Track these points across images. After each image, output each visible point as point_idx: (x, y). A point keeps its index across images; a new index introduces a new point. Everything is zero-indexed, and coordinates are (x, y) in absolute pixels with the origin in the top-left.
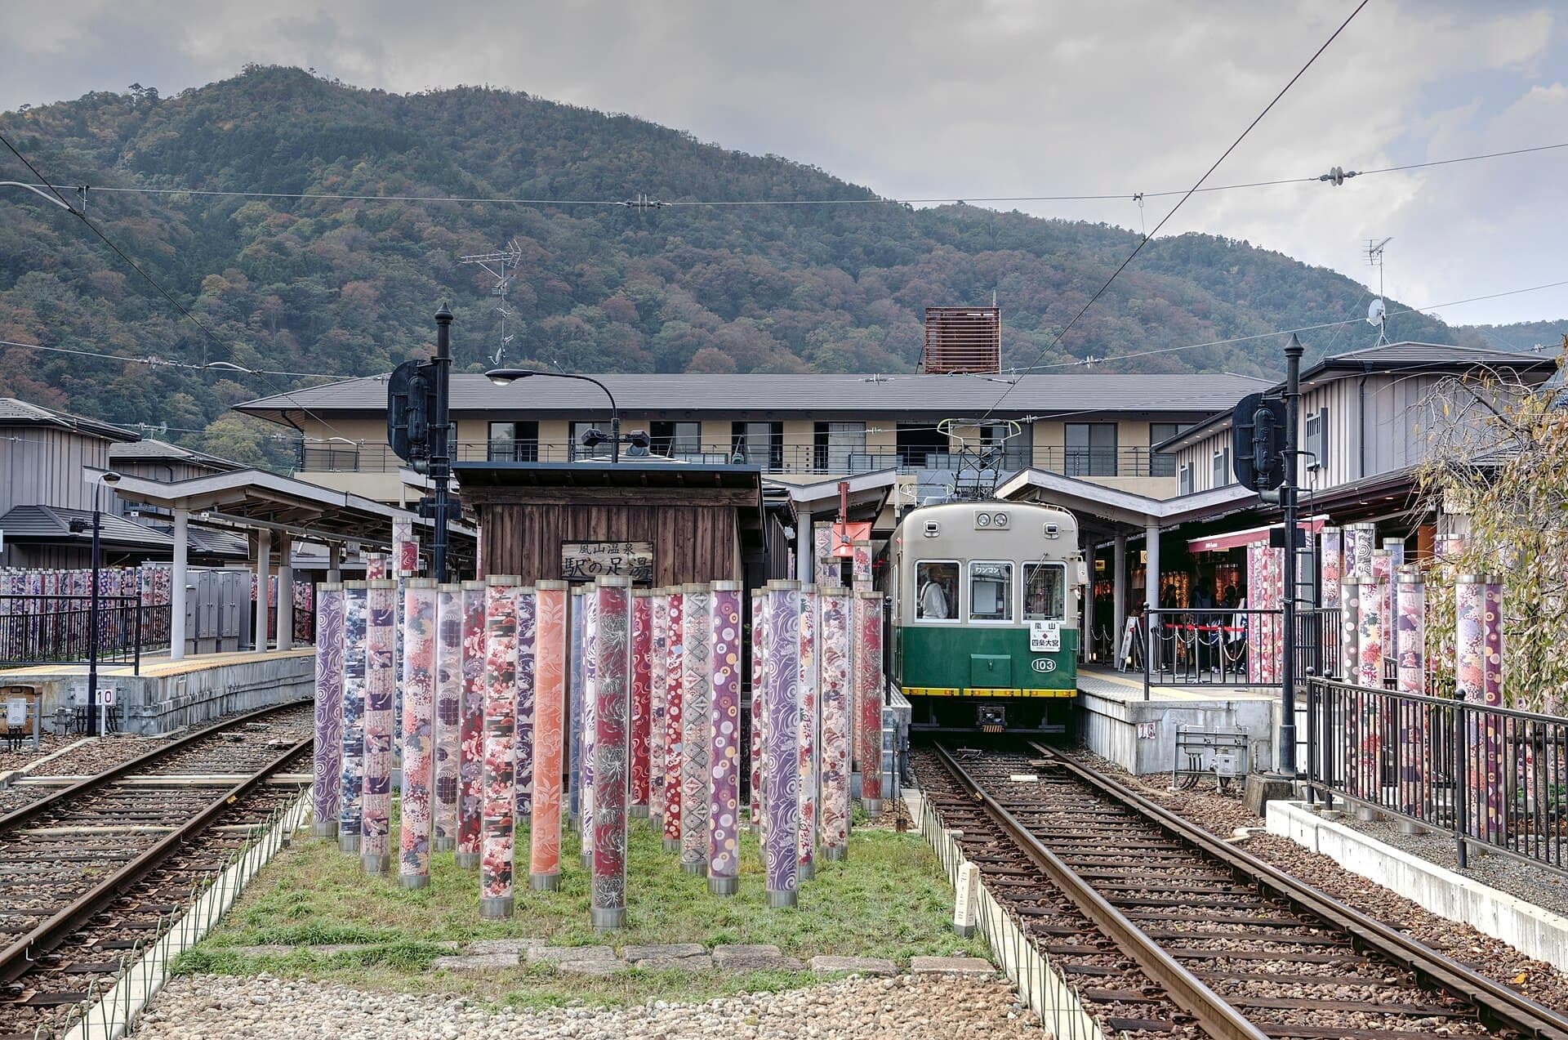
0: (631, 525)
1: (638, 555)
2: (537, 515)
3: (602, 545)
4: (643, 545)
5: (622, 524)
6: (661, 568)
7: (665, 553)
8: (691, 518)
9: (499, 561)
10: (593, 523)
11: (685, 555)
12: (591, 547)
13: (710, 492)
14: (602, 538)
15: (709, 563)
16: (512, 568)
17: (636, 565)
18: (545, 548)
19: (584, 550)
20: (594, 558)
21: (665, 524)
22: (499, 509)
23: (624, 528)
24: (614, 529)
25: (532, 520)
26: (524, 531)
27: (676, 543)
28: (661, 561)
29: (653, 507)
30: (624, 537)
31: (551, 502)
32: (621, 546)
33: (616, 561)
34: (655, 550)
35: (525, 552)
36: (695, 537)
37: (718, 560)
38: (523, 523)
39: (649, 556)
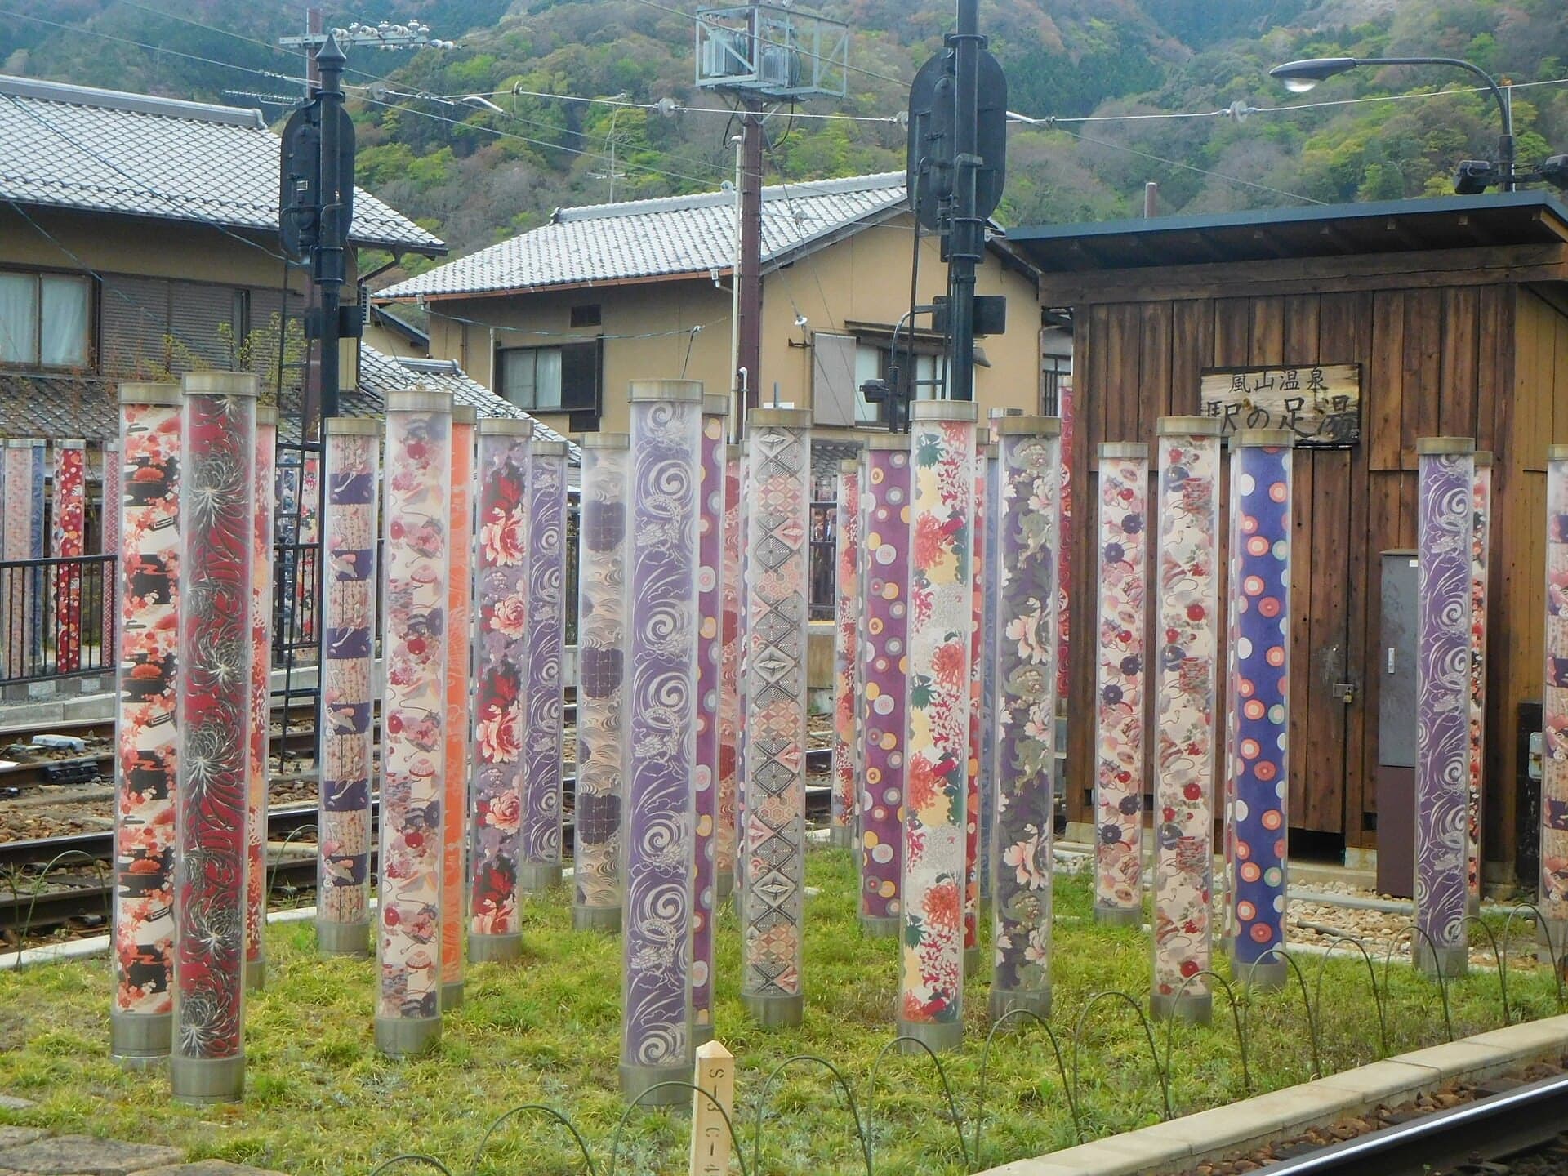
0: (1325, 336)
1: (1333, 392)
2: (1163, 323)
3: (1271, 374)
4: (1342, 371)
5: (1308, 333)
6: (1378, 416)
7: (1386, 385)
8: (1434, 312)
9: (1102, 411)
10: (1258, 332)
11: (1422, 389)
12: (1251, 379)
13: (1468, 256)
14: (1273, 359)
15: (1467, 405)
16: (1122, 424)
17: (1330, 410)
18: (1176, 383)
19: (1238, 385)
20: (1255, 398)
21: (1386, 327)
22: (1101, 314)
23: (1312, 341)
24: (1294, 341)
25: (1154, 330)
26: (1141, 354)
27: (1406, 368)
28: (1377, 401)
29: (1363, 294)
30: (1311, 360)
31: (1185, 295)
32: (1304, 374)
33: (1294, 405)
34: (1362, 379)
35: (1144, 394)
36: (1441, 352)
37: (1485, 395)
38: (1141, 338)
39: (1353, 392)
